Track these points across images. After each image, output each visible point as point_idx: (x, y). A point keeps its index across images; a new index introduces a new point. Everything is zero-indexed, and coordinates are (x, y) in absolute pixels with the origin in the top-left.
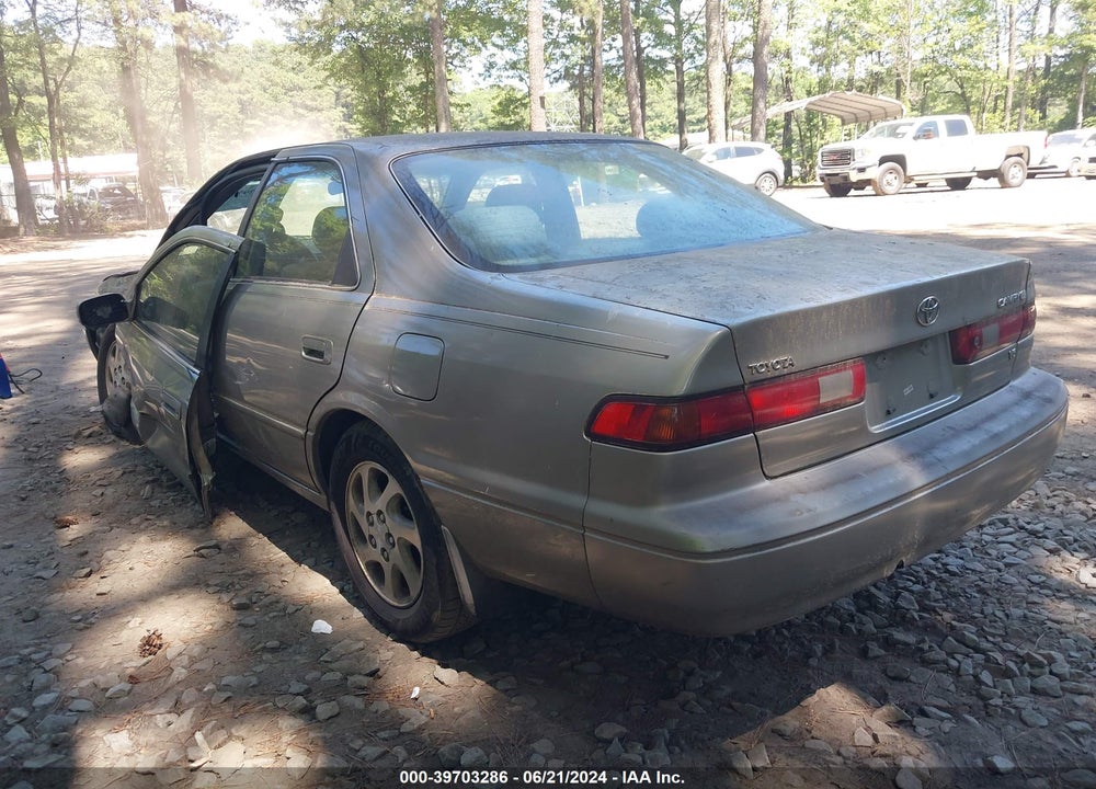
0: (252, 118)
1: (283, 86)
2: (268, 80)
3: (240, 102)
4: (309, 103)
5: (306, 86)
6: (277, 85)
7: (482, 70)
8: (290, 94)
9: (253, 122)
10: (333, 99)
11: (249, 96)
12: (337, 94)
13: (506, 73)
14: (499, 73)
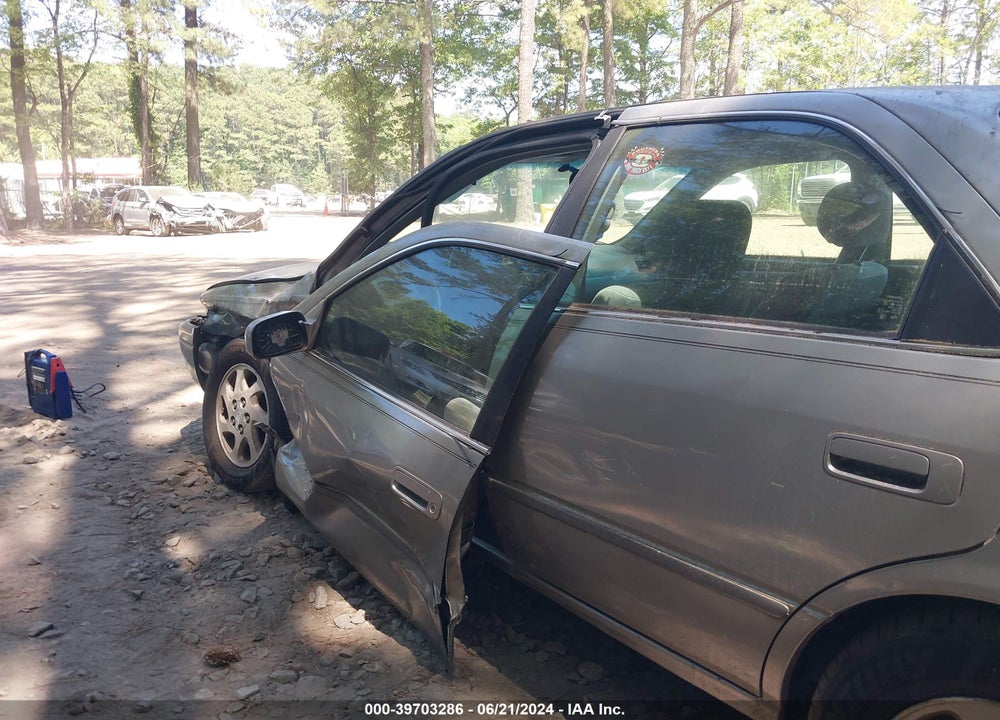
0: (236, 132)
1: (267, 105)
2: (252, 98)
3: (227, 117)
4: (289, 120)
5: (287, 105)
6: (261, 103)
7: (463, 96)
8: (273, 112)
9: (236, 135)
10: (311, 118)
11: (234, 111)
12: (315, 114)
13: (486, 99)
14: (478, 99)
